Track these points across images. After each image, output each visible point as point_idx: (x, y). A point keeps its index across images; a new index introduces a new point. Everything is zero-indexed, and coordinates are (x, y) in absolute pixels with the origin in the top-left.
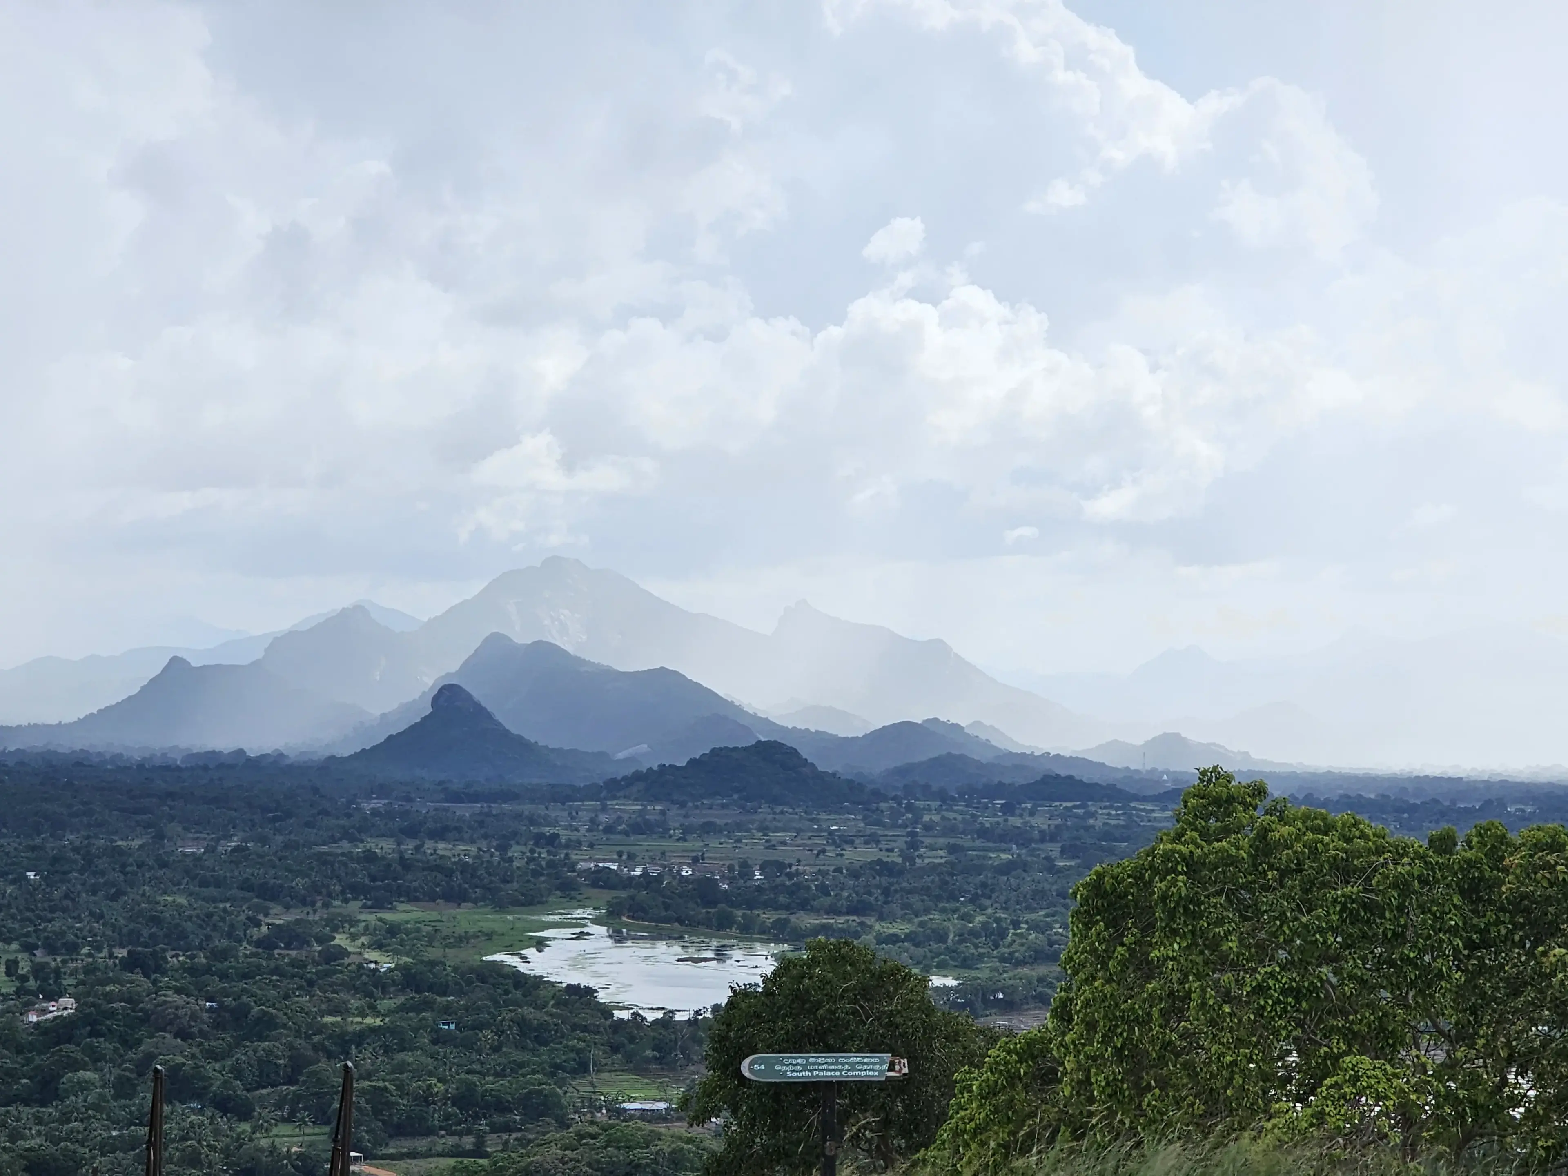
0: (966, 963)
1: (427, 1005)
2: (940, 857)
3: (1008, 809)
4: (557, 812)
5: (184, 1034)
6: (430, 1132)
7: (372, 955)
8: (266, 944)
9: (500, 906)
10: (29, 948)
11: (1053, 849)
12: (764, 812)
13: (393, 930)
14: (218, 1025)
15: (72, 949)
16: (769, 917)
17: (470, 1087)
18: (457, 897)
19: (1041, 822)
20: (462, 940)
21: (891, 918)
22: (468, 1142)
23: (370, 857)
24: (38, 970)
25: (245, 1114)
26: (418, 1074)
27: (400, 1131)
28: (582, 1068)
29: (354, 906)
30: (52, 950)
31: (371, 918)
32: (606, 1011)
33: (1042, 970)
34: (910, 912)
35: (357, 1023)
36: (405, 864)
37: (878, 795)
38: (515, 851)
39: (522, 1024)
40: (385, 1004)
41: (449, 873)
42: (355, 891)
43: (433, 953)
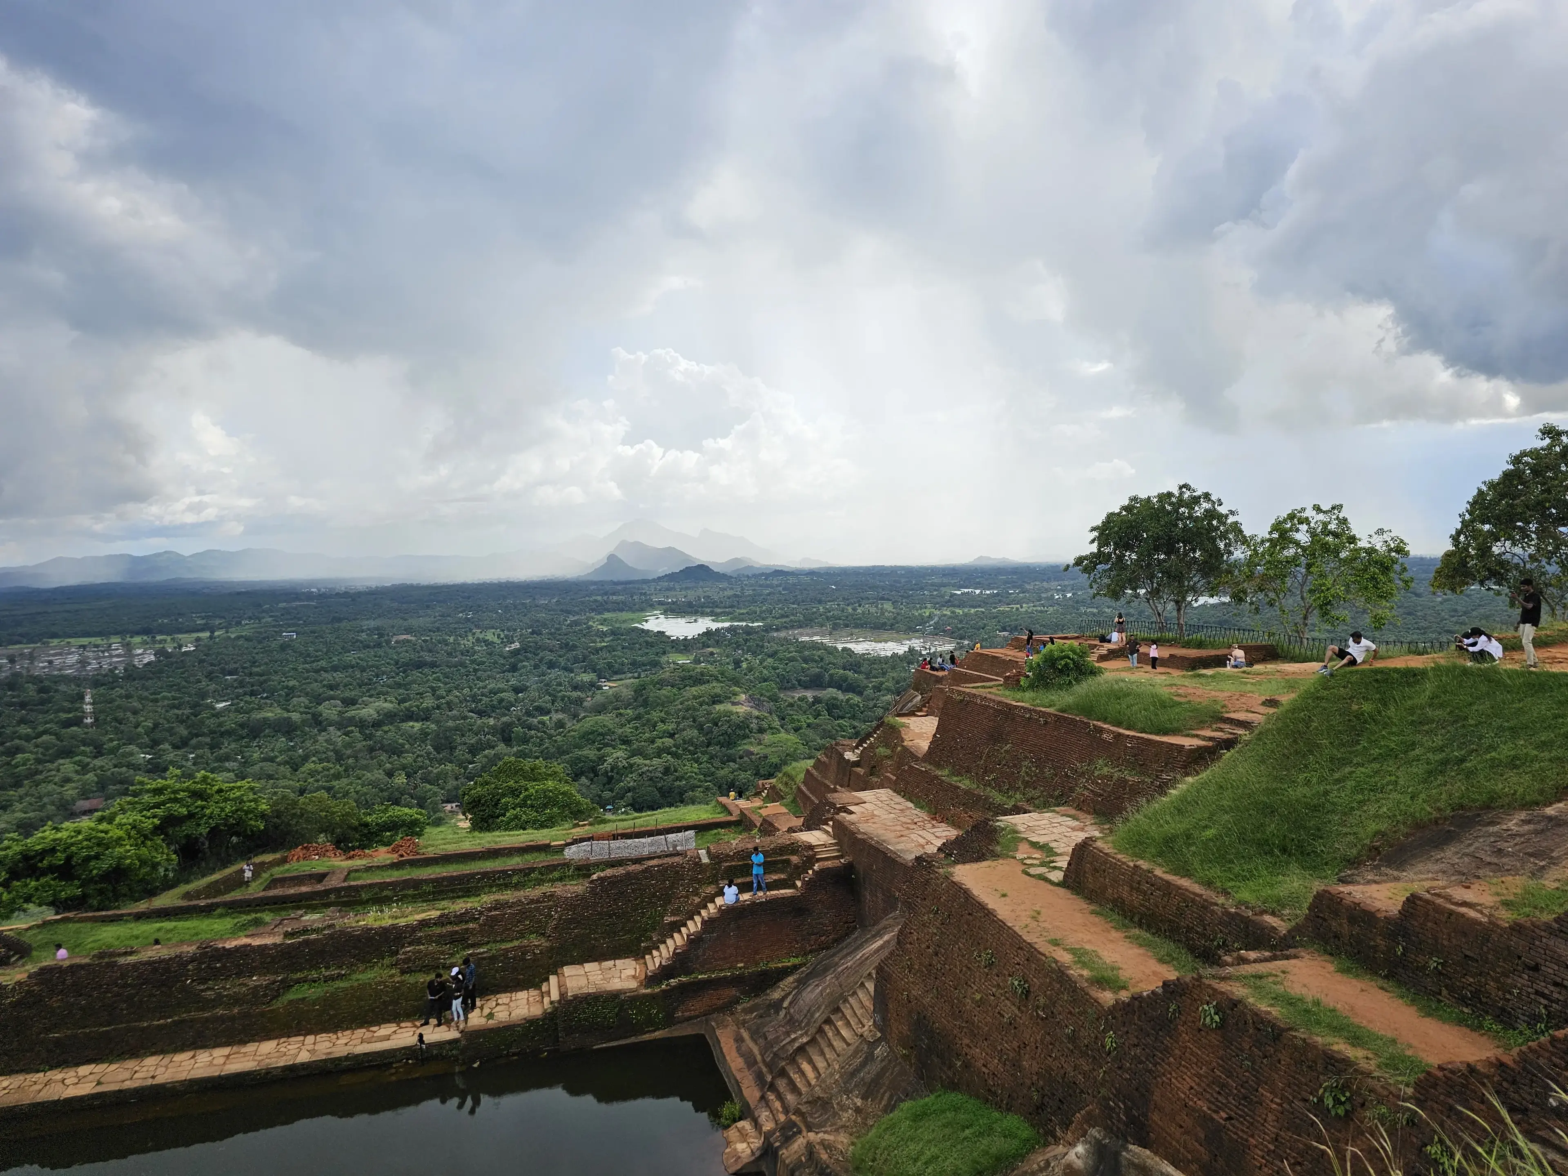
0: (763, 619)
1: (619, 639)
2: (751, 592)
3: (766, 579)
4: (644, 586)
5: (551, 651)
6: (624, 673)
7: (599, 627)
8: (570, 625)
9: (634, 612)
10: (503, 631)
11: (781, 589)
12: (701, 583)
13: (605, 620)
14: (561, 648)
15: (515, 630)
16: (708, 610)
17: (635, 660)
18: (622, 610)
19: (775, 582)
20: (624, 621)
21: (741, 608)
22: (636, 675)
23: (596, 601)
24: (506, 637)
25: (572, 671)
26: (620, 658)
27: (616, 673)
28: (664, 653)
29: (593, 614)
30: (509, 630)
31: (599, 617)
32: (669, 637)
33: (784, 620)
34: (746, 607)
35: (599, 645)
36: (606, 603)
37: (731, 577)
38: (635, 597)
39: (647, 642)
40: (606, 640)
41: (618, 604)
42: (593, 610)
43: (617, 625)
